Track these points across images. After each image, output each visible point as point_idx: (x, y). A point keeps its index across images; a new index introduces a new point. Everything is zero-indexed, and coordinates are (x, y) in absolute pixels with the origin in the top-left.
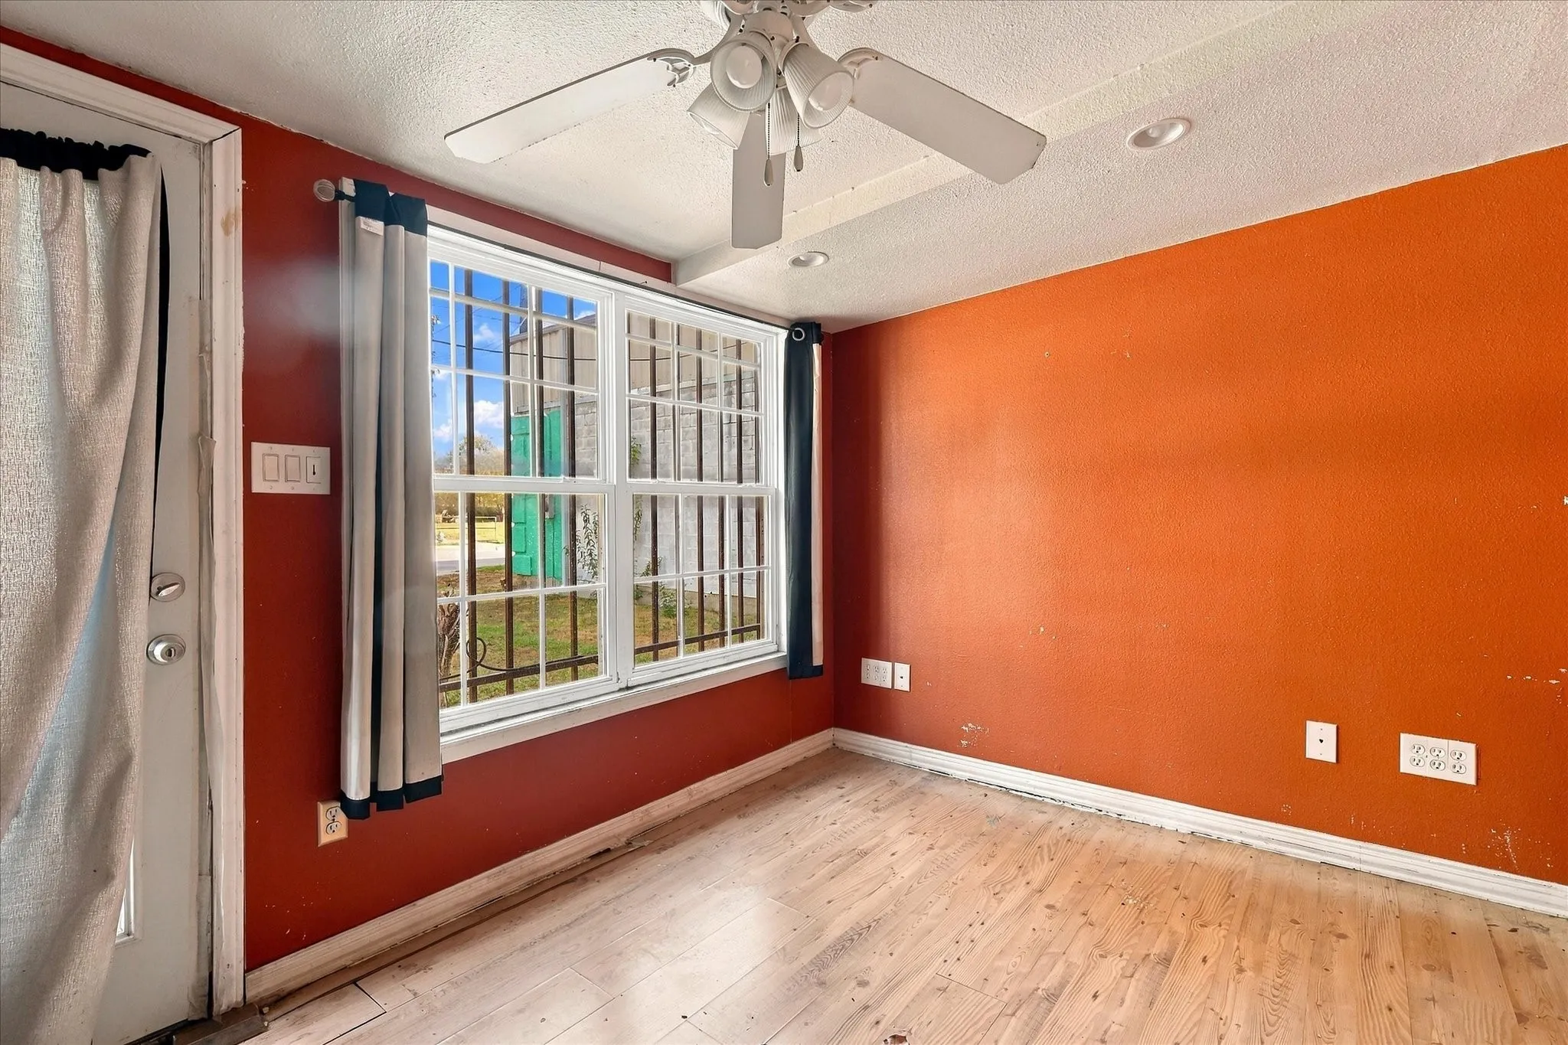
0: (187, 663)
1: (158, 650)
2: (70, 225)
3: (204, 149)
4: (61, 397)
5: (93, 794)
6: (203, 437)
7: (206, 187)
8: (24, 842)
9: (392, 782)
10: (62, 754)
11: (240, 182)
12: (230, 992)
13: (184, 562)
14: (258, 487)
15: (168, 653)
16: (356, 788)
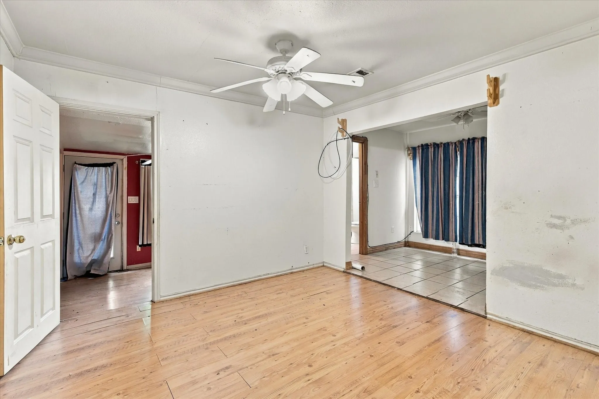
0: (120, 225)
1: (116, 223)
2: (107, 174)
3: (122, 160)
4: (106, 193)
5: (109, 239)
6: (122, 196)
7: (123, 164)
8: (103, 243)
9: (145, 243)
10: (106, 234)
11: (127, 163)
12: (125, 267)
13: (120, 212)
14: (129, 202)
15: (117, 223)
16: (140, 243)
